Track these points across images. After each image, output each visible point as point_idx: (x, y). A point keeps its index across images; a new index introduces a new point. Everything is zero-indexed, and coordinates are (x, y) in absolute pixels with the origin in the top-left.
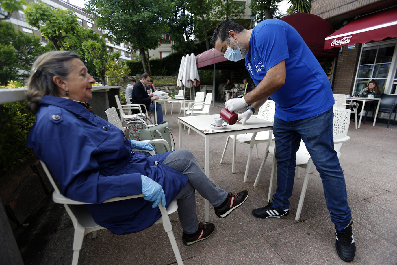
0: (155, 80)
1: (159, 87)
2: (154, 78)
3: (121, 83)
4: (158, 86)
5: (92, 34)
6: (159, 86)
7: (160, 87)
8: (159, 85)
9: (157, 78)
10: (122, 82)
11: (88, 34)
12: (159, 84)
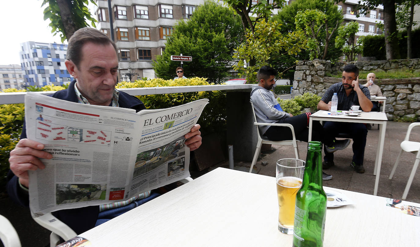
0: (405, 68)
1: (410, 86)
2: (401, 65)
3: (320, 76)
4: (407, 84)
5: (323, 2)
6: (410, 83)
7: (413, 86)
8: (410, 80)
9: (411, 64)
10: (321, 74)
11: (316, 3)
12: (410, 78)
